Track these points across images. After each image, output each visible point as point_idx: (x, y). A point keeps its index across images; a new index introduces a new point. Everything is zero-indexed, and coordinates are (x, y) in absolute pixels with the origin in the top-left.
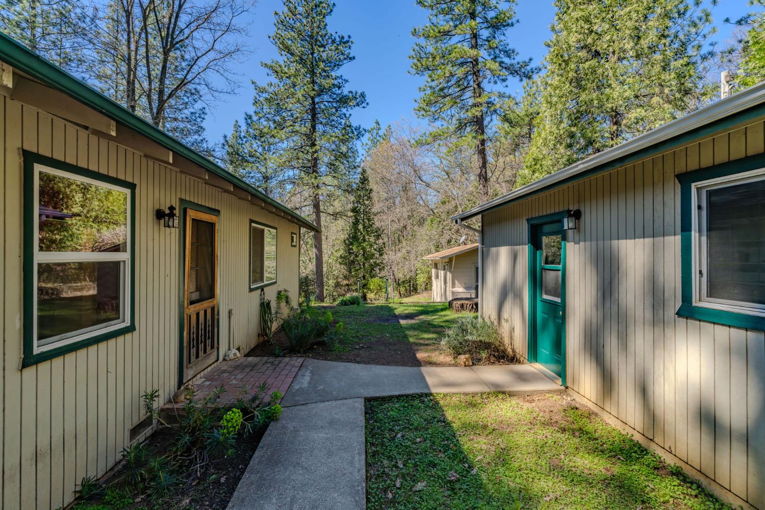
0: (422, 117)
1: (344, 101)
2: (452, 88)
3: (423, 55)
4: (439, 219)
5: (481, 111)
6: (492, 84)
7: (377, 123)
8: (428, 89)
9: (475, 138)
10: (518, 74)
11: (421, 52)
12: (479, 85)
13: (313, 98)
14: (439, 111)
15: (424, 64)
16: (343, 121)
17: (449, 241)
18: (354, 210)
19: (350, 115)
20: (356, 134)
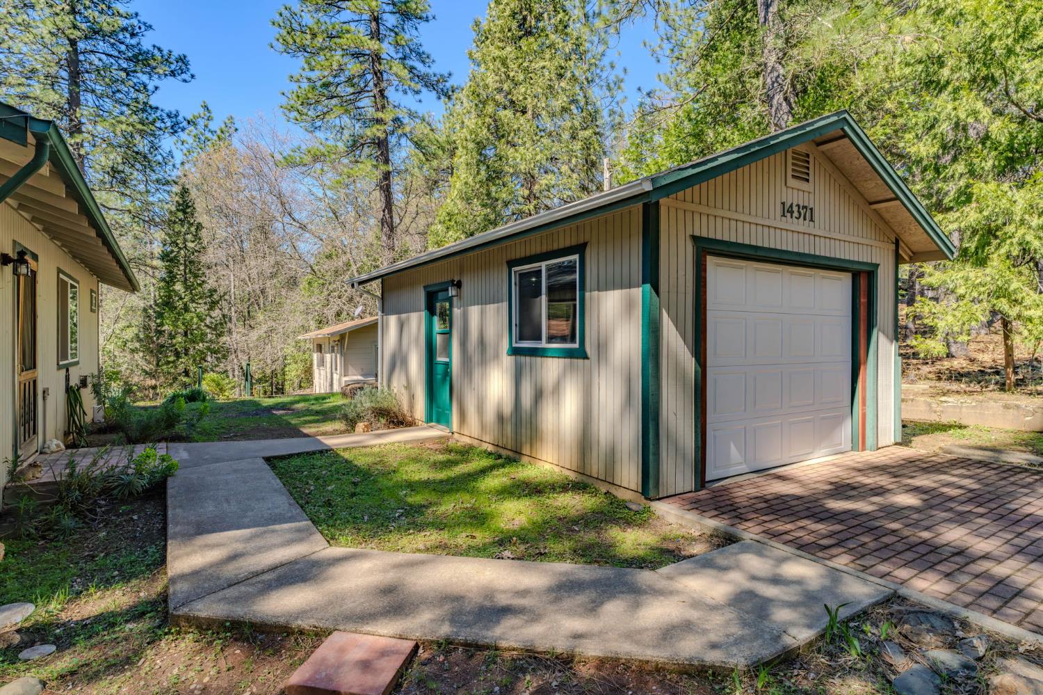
0: (294, 121)
1: (141, 59)
2: (342, 85)
3: (295, 26)
4: (321, 281)
5: (385, 131)
6: (401, 93)
7: (206, 108)
8: (305, 80)
9: (376, 167)
10: (434, 89)
11: (293, 21)
12: (382, 92)
13: (73, 43)
14: (322, 117)
15: (298, 40)
16: (142, 97)
17: (338, 314)
18: (165, 257)
19: (156, 88)
20: (169, 124)
